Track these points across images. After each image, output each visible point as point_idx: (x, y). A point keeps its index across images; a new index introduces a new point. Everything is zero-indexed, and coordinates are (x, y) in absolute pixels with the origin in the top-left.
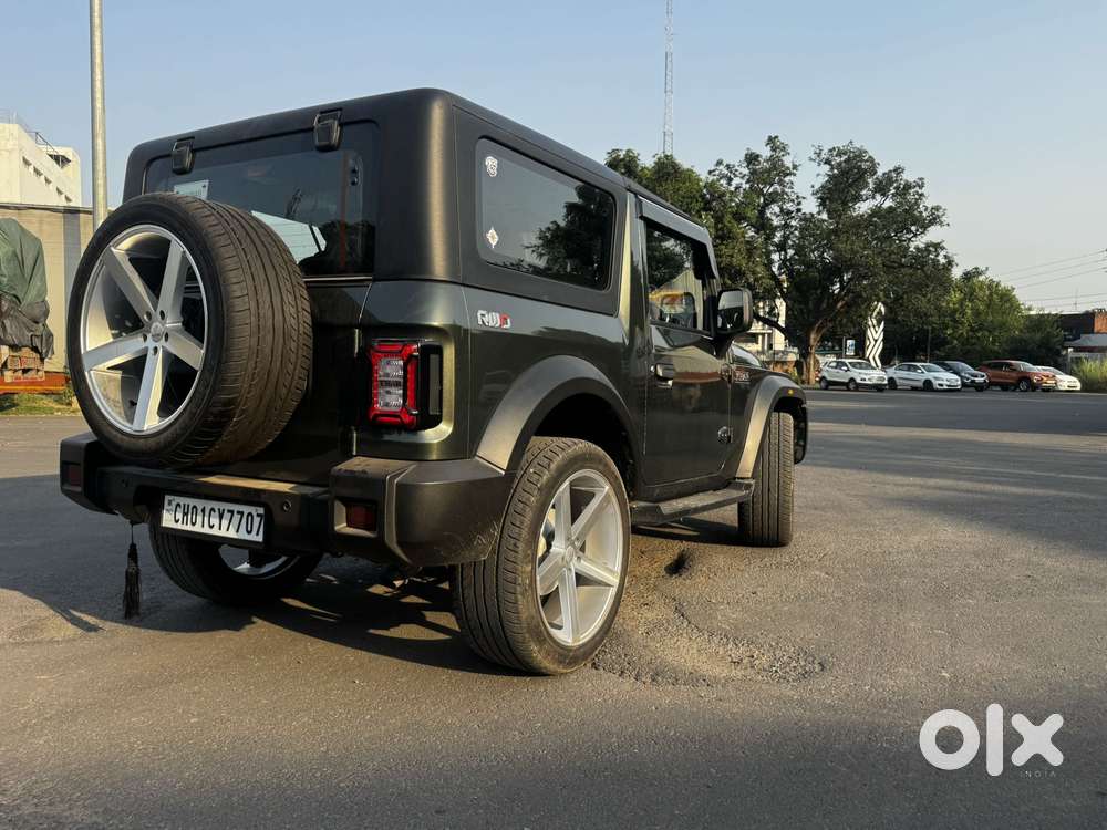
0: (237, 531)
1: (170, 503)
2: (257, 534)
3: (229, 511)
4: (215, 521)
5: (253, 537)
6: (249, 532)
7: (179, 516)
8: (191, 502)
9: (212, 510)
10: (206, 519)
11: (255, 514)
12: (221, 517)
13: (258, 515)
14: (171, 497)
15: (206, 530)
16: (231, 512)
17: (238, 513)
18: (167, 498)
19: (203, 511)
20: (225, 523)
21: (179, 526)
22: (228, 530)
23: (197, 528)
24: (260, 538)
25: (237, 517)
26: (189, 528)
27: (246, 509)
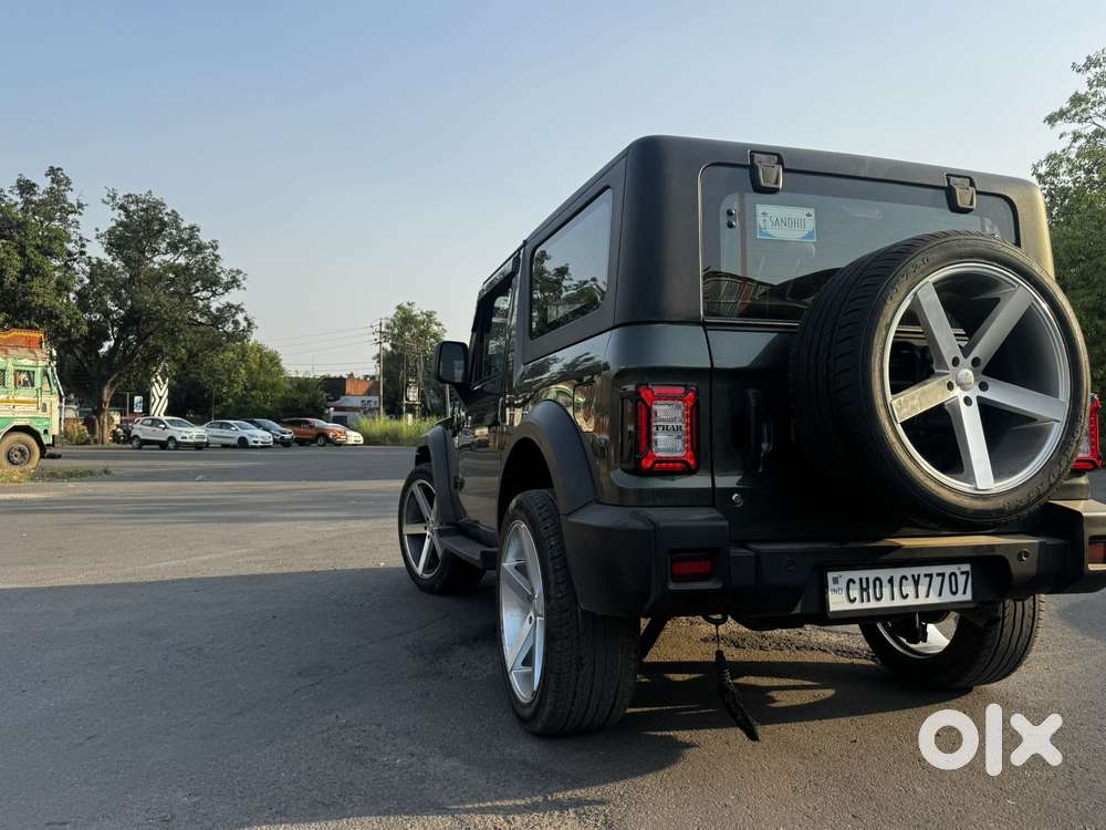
0: (940, 595)
1: (836, 581)
2: (964, 592)
3: (926, 575)
4: (909, 589)
5: (960, 597)
6: (954, 593)
7: (855, 593)
8: (871, 574)
9: (904, 577)
10: (896, 589)
11: (958, 573)
12: (916, 583)
13: (962, 573)
14: (835, 574)
15: (898, 602)
16: (930, 576)
17: (938, 575)
18: (831, 576)
19: (891, 581)
20: (922, 589)
21: (857, 605)
22: (927, 596)
23: (886, 603)
24: (968, 597)
25: (937, 581)
26: (873, 604)
27: (948, 569)
